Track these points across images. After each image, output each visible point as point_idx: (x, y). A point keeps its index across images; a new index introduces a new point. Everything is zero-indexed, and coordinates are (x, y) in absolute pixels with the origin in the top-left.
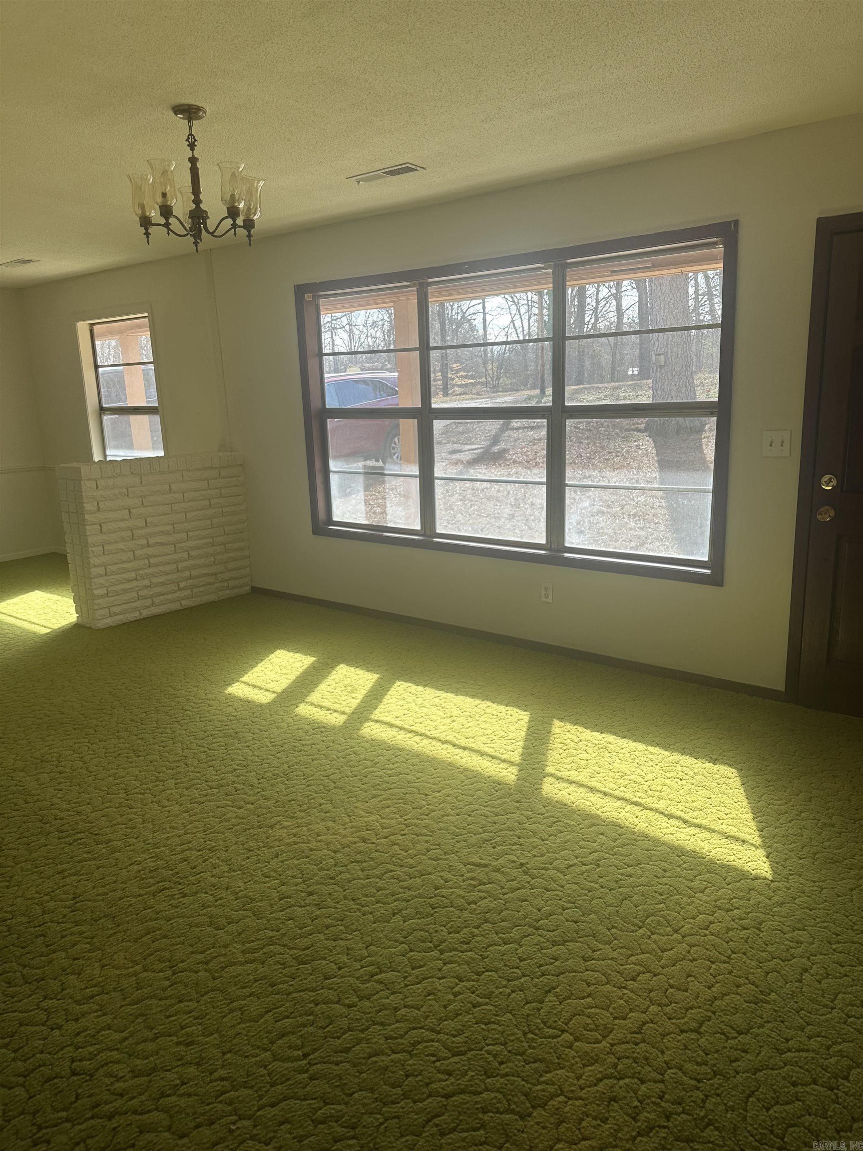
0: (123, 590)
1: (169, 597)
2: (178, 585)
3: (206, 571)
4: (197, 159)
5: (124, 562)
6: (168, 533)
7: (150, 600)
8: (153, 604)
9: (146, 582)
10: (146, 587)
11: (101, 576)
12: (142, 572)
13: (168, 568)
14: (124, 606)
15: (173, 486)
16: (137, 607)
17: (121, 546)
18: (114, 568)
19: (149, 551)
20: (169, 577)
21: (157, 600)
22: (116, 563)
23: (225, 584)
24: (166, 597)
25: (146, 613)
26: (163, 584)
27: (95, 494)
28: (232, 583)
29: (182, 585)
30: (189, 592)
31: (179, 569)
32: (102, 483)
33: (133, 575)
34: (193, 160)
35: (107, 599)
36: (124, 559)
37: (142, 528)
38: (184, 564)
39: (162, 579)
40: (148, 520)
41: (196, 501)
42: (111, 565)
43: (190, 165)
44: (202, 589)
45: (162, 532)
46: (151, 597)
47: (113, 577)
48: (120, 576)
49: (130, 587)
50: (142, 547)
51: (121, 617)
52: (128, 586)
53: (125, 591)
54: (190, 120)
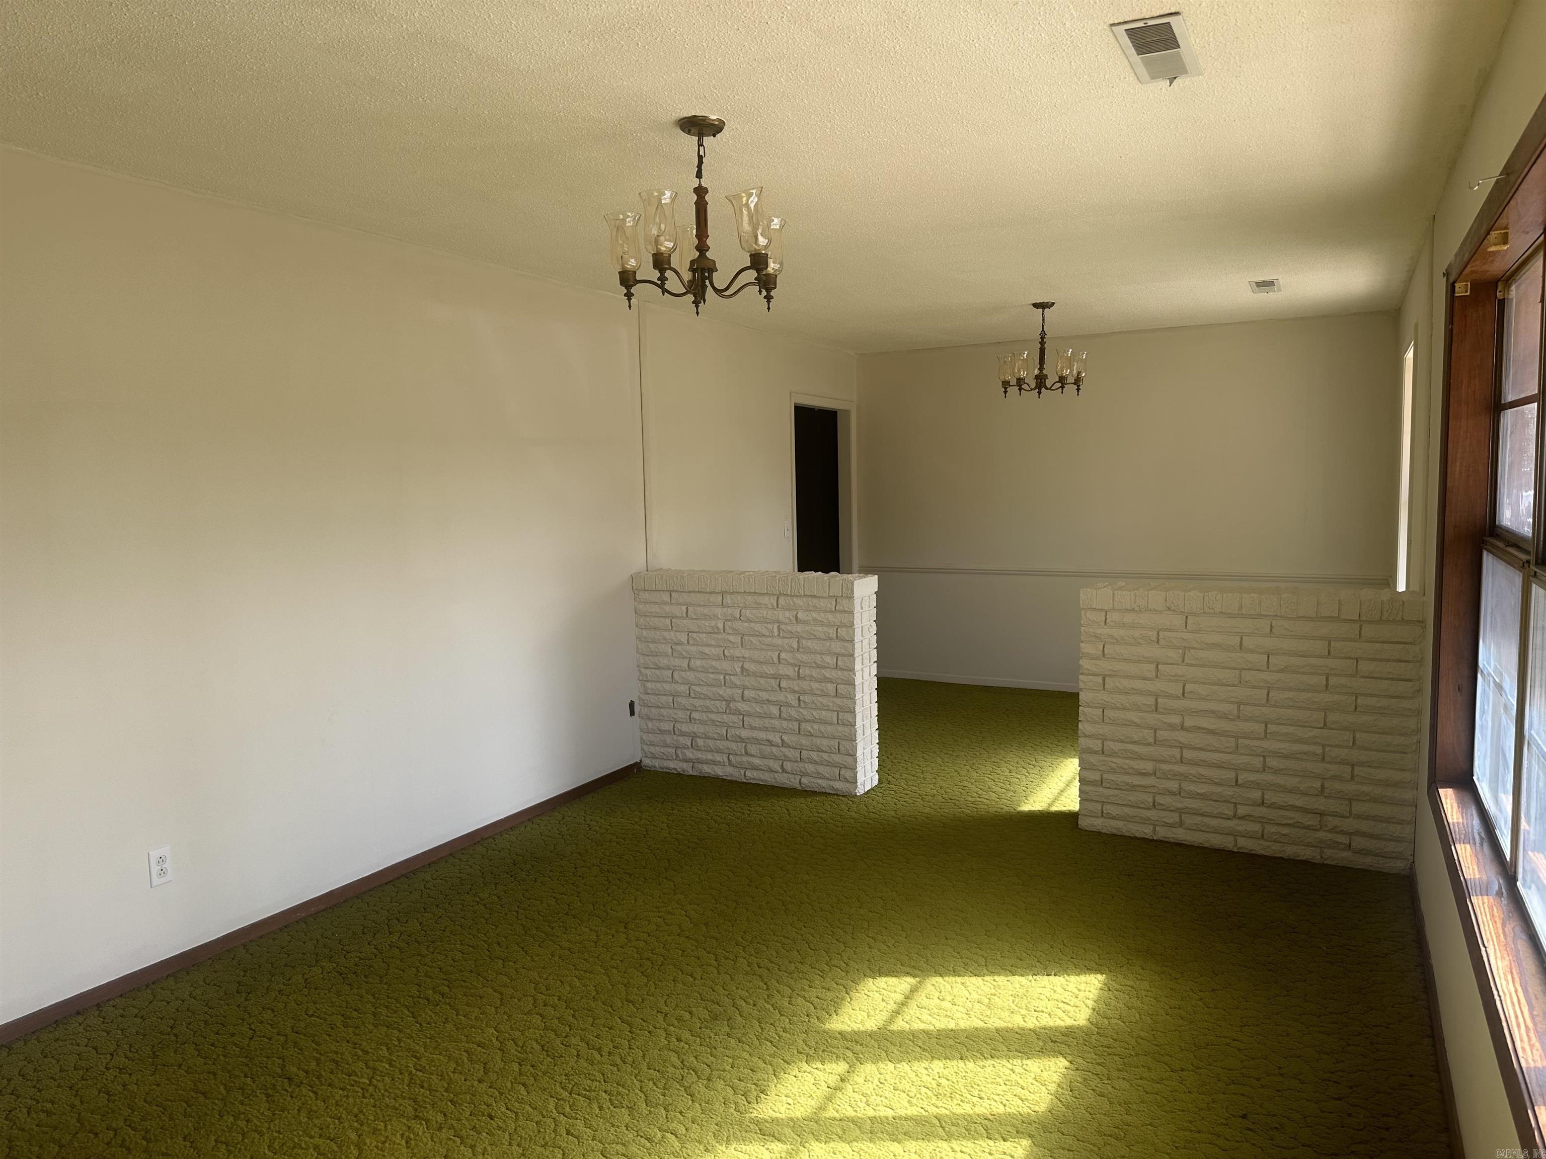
0: (1127, 784)
1: (1214, 822)
2: (1235, 807)
3: (1299, 803)
4: (706, 191)
5: (1134, 743)
6: (1224, 716)
7: (1176, 815)
8: (1181, 824)
9: (1173, 785)
10: (1172, 793)
11: (1096, 752)
12: (1165, 767)
13: (1216, 774)
14: (1127, 810)
15: (1247, 642)
16: (1149, 819)
17: (1133, 716)
18: (1116, 746)
19: (1183, 737)
20: (1219, 789)
21: (1189, 820)
22: (1122, 741)
23: (1343, 839)
24: (1206, 820)
25: (1162, 833)
26: (1203, 797)
27: (1099, 631)
28: (1359, 842)
29: (1242, 810)
30: (1256, 827)
31: (1240, 782)
32: (1114, 617)
33: (1149, 766)
34: (700, 192)
35: (1100, 789)
36: (1136, 738)
37: (1178, 698)
38: (1253, 777)
39: (1202, 789)
40: (1189, 687)
41: (1298, 673)
42: (1113, 741)
43: (695, 198)
44: (1285, 831)
45: (1212, 712)
46: (1180, 811)
47: (1115, 760)
48: (1127, 761)
49: (1142, 783)
50: (1172, 727)
51: (1119, 824)
52: (1136, 780)
53: (1134, 788)
54: (701, 136)
